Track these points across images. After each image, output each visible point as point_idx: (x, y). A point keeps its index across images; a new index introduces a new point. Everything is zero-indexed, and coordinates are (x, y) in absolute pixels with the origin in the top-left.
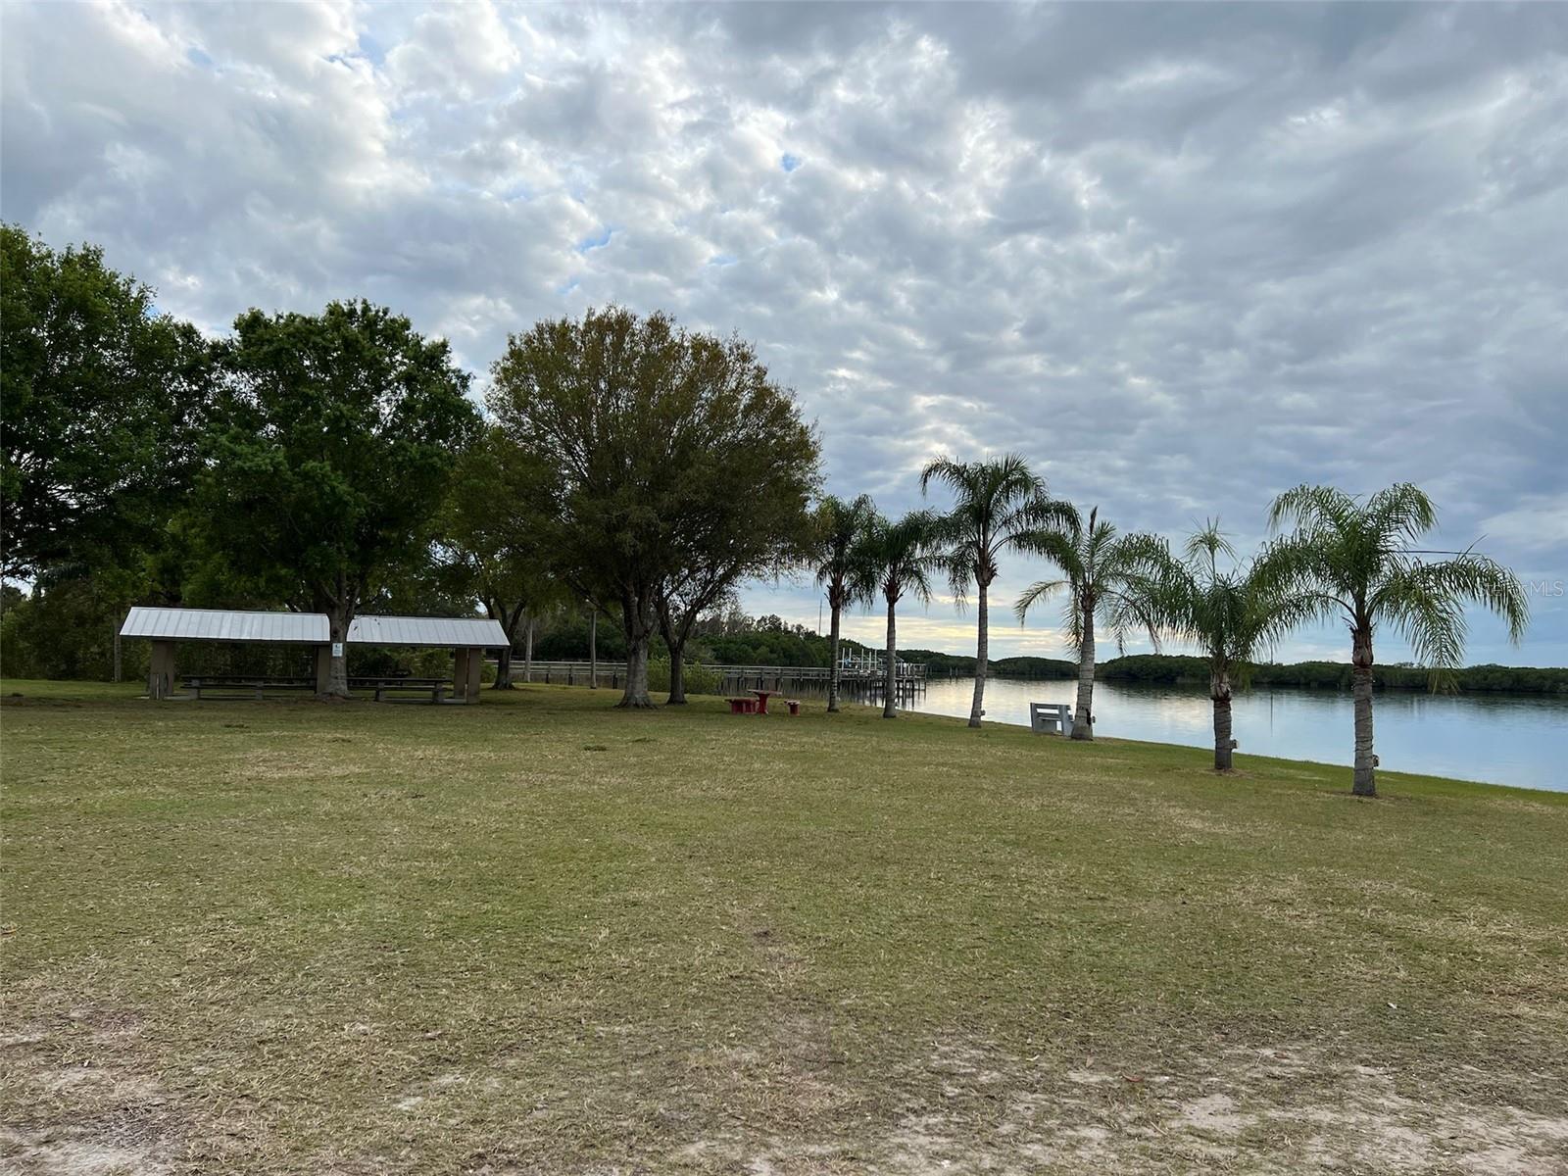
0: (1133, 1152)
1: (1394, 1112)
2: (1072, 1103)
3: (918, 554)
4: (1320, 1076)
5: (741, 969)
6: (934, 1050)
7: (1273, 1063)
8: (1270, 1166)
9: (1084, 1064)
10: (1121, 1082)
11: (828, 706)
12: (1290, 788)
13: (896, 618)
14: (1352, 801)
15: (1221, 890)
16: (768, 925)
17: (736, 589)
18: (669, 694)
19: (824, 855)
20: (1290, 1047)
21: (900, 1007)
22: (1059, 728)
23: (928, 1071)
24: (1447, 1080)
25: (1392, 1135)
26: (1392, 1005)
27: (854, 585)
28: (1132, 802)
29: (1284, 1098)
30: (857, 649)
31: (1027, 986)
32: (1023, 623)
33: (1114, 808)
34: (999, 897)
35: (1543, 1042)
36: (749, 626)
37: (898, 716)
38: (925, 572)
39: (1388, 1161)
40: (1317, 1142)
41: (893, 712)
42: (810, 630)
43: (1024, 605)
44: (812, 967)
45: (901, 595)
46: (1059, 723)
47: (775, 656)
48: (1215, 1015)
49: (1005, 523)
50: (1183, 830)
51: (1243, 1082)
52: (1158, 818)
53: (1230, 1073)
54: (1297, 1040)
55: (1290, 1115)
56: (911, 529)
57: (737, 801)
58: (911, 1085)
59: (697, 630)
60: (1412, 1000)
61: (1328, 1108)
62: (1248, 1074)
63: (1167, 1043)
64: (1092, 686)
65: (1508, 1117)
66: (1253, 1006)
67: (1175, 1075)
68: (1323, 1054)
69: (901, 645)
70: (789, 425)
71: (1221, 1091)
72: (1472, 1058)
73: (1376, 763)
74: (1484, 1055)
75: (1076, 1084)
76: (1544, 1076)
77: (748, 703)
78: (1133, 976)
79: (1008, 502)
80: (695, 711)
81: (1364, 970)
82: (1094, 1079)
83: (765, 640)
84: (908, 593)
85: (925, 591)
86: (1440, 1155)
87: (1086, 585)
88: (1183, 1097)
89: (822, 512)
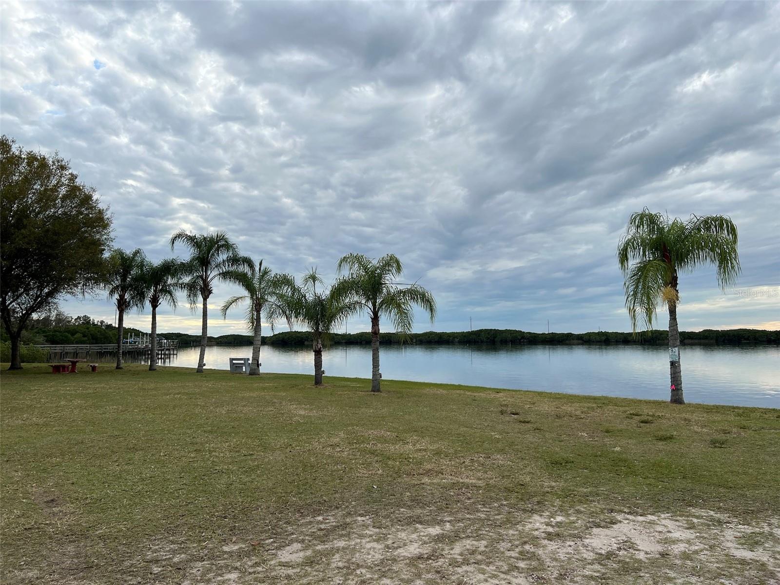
0: (251, 581)
1: (371, 536)
2: (222, 562)
3: (170, 281)
4: (341, 525)
5: (33, 523)
6: (149, 549)
7: (322, 523)
8: (315, 573)
9: (231, 541)
10: (249, 547)
11: (116, 365)
12: (346, 391)
13: (156, 316)
14: (371, 394)
15: (308, 443)
16: (54, 495)
17: (57, 300)
18: (10, 364)
19: (97, 451)
20: (330, 514)
21: (132, 529)
22: (244, 370)
23: (145, 562)
24: (394, 517)
25: (369, 547)
26: (375, 487)
27: (132, 298)
28: (273, 404)
29: (325, 539)
30: (137, 333)
31: (205, 505)
32: (225, 318)
33: (264, 408)
34: (198, 461)
35: (432, 494)
36: (69, 322)
37: (157, 369)
38: (174, 291)
39: (366, 559)
40: (337, 556)
41: (155, 367)
42: (109, 323)
43: (226, 308)
44: (80, 516)
45: (160, 304)
46: (244, 367)
47: (86, 338)
48: (298, 504)
49: (217, 266)
50: (295, 415)
51: (307, 535)
52: (285, 411)
53: (302, 532)
54: (334, 510)
55: (327, 546)
56: (165, 268)
57: (46, 425)
58: (133, 571)
59: (33, 325)
60: (383, 483)
61: (343, 540)
62: (310, 531)
63: (274, 522)
64: (260, 348)
65: (416, 529)
66: (315, 497)
67: (276, 538)
68: (344, 514)
69: (158, 331)
70: (92, 208)
71: (297, 541)
72: (404, 505)
73: (381, 377)
74: (409, 503)
75: (226, 552)
76: (431, 509)
77: (64, 367)
78: (261, 492)
79: (218, 256)
80: (26, 373)
81: (365, 472)
82: (236, 547)
83: (80, 330)
84: (164, 303)
85: (174, 302)
86: (388, 552)
87: (257, 298)
88: (278, 548)
89: (112, 258)
